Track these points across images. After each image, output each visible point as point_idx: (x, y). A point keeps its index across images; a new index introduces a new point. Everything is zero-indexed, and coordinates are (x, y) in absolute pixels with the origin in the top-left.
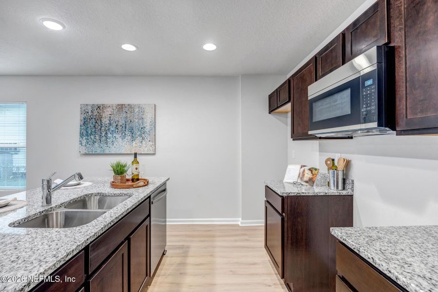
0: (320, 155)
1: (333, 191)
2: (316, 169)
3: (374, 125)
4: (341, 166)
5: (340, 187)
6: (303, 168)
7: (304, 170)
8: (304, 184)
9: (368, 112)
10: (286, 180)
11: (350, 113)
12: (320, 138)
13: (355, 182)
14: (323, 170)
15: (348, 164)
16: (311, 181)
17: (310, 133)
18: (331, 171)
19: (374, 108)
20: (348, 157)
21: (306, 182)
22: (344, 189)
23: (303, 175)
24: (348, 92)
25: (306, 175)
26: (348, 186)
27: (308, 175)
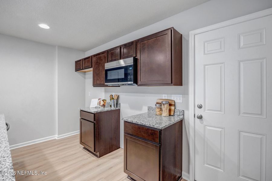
0: (105, 94)
1: (113, 108)
2: (105, 100)
3: (132, 83)
4: (116, 98)
5: (116, 107)
6: (99, 100)
7: (100, 101)
8: (100, 107)
9: (131, 78)
10: (91, 106)
11: (124, 77)
12: (109, 86)
13: (121, 104)
14: (108, 100)
15: (118, 97)
16: (104, 106)
17: (106, 84)
18: (112, 100)
19: (132, 77)
20: (118, 94)
21: (101, 106)
22: (117, 107)
23: (100, 103)
24: (123, 70)
25: (101, 103)
26: (118, 106)
27: (102, 103)
